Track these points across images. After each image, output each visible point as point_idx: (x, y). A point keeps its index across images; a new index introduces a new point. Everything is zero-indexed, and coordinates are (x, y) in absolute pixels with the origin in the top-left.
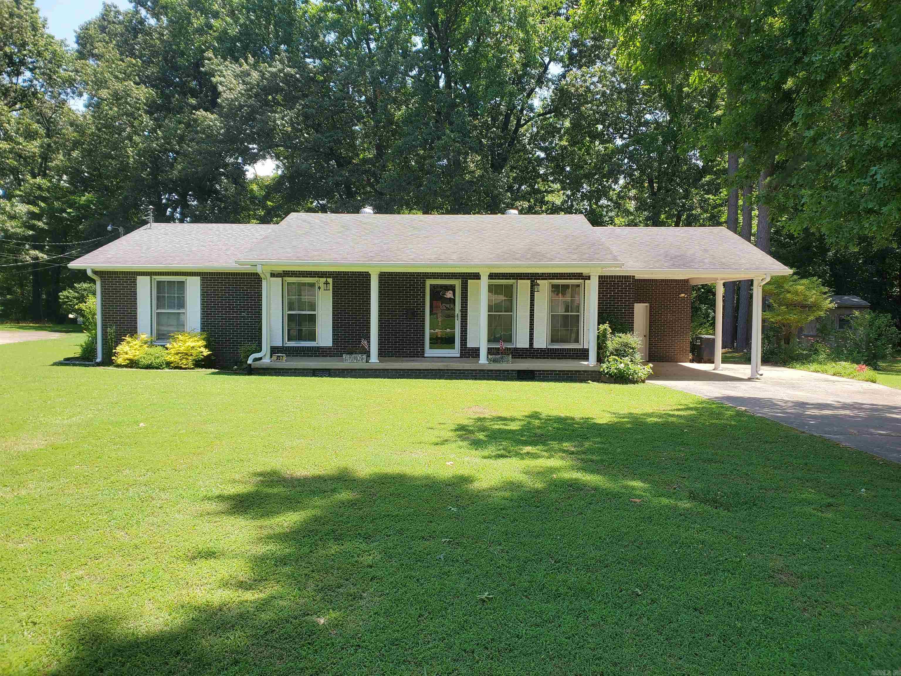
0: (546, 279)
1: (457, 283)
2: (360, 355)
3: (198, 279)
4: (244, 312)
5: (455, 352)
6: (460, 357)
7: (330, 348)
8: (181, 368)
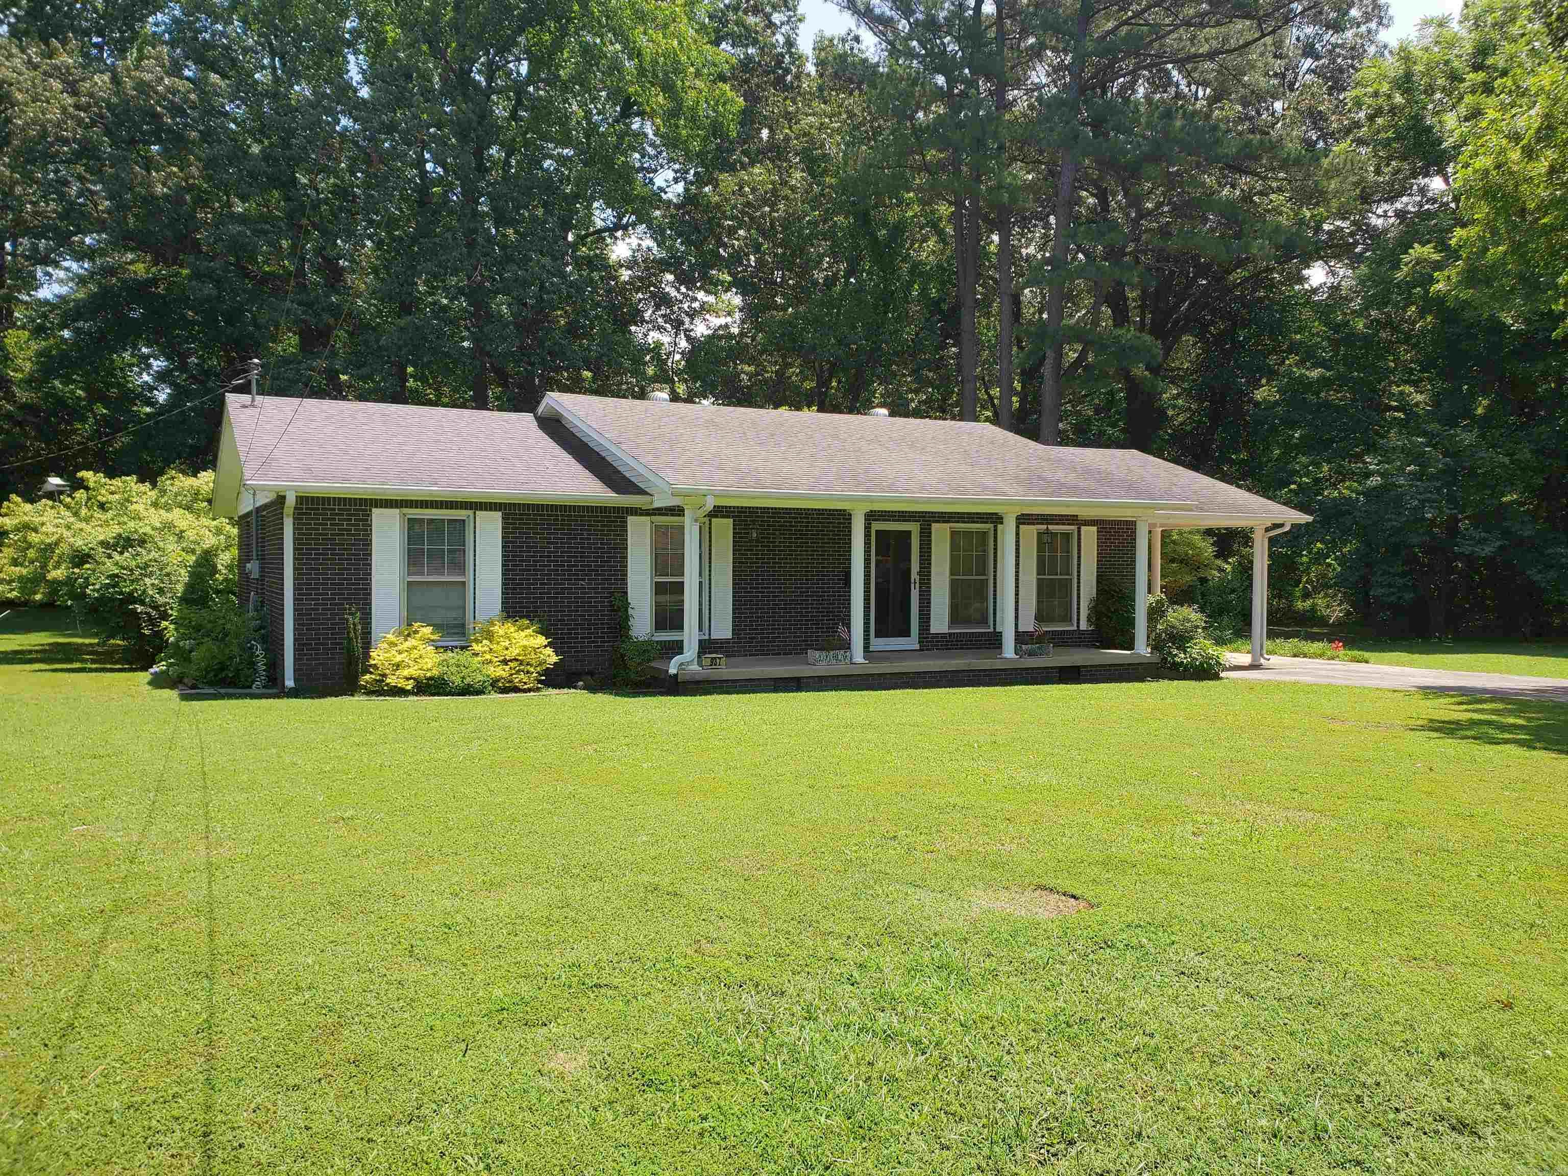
0: (1033, 524)
1: (914, 528)
2: (842, 652)
3: (497, 517)
4: (583, 580)
5: (911, 642)
6: (921, 650)
7: (727, 641)
8: (516, 690)
